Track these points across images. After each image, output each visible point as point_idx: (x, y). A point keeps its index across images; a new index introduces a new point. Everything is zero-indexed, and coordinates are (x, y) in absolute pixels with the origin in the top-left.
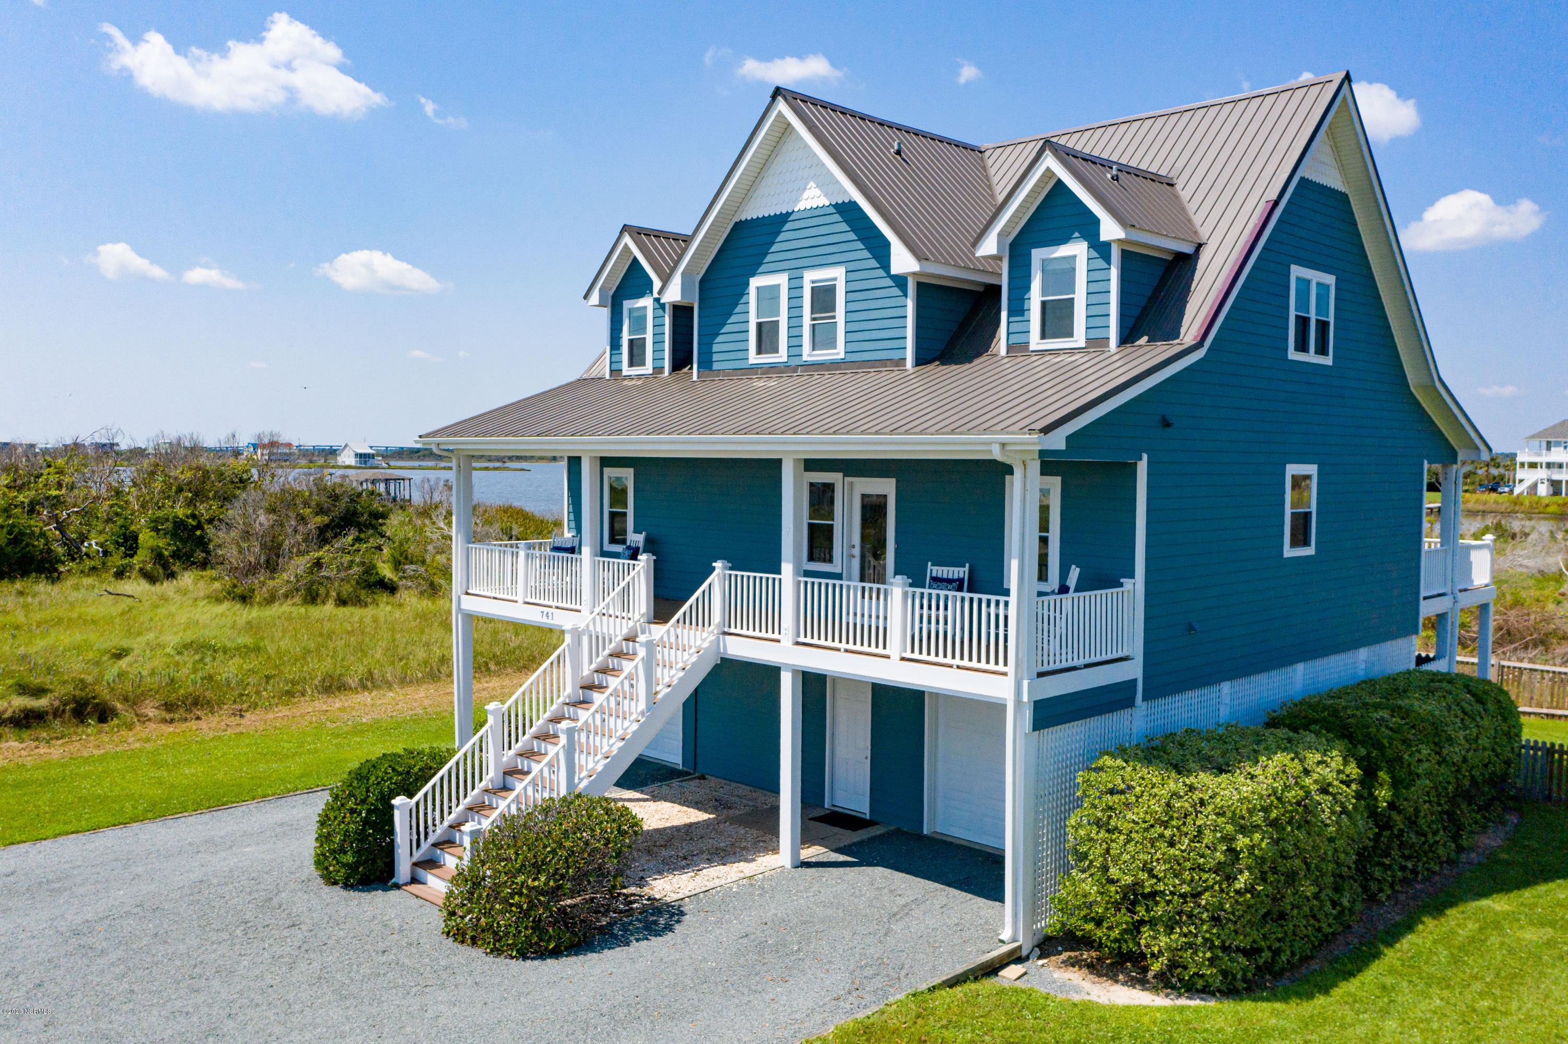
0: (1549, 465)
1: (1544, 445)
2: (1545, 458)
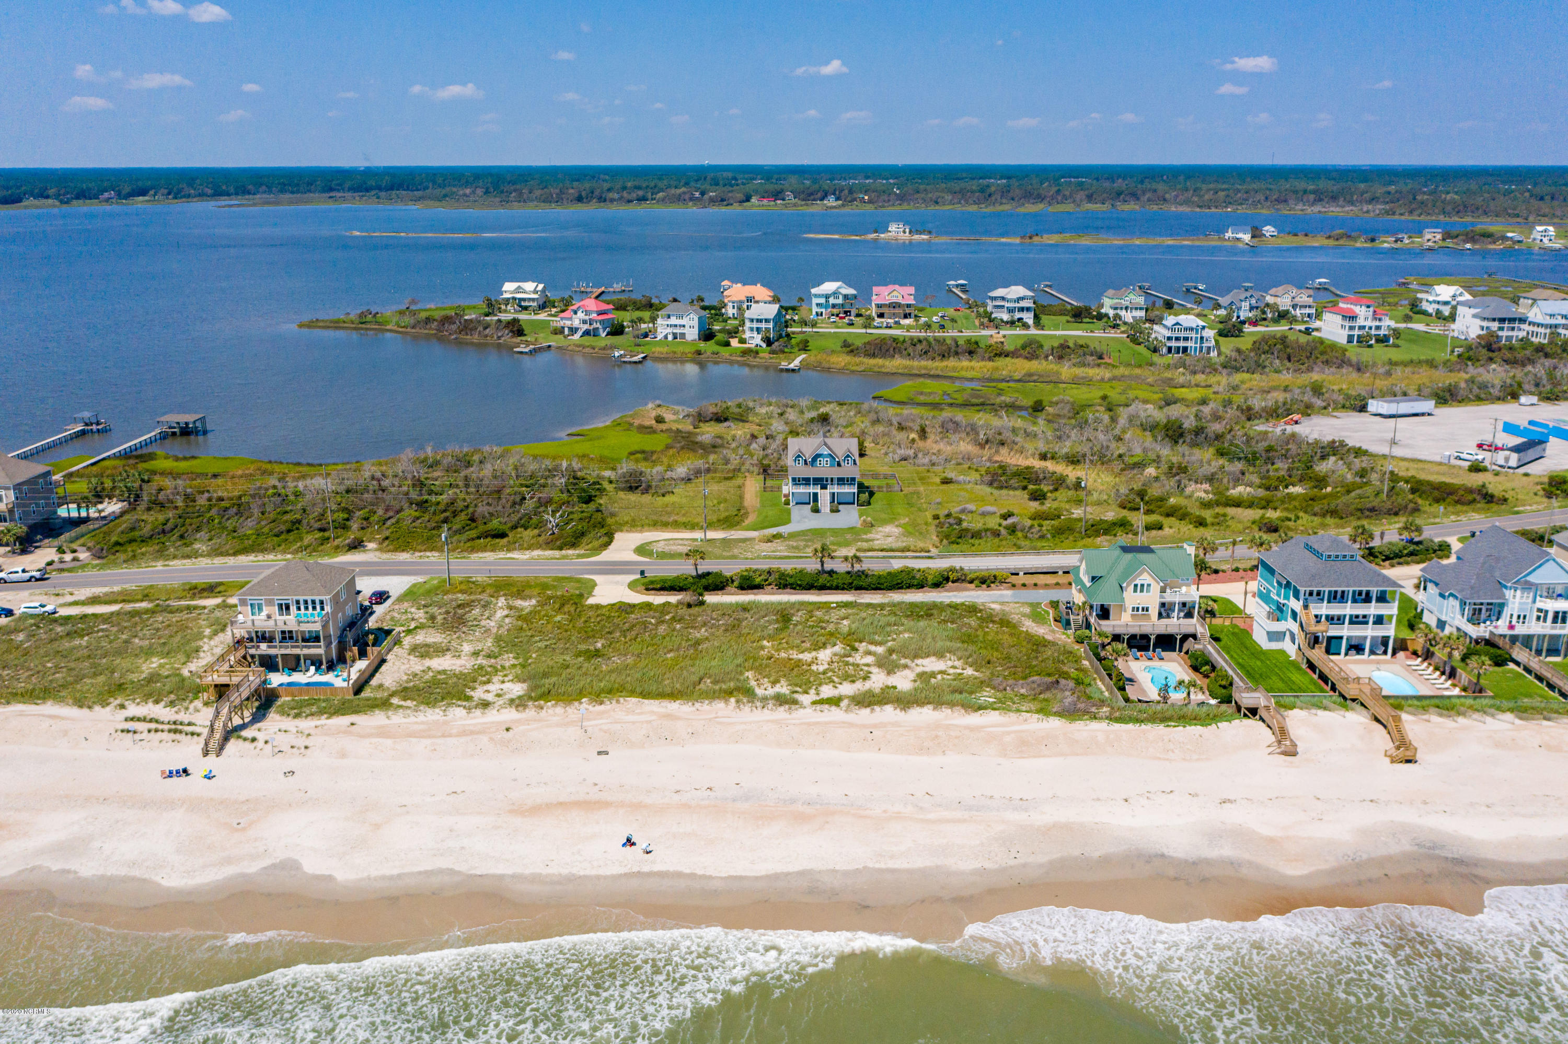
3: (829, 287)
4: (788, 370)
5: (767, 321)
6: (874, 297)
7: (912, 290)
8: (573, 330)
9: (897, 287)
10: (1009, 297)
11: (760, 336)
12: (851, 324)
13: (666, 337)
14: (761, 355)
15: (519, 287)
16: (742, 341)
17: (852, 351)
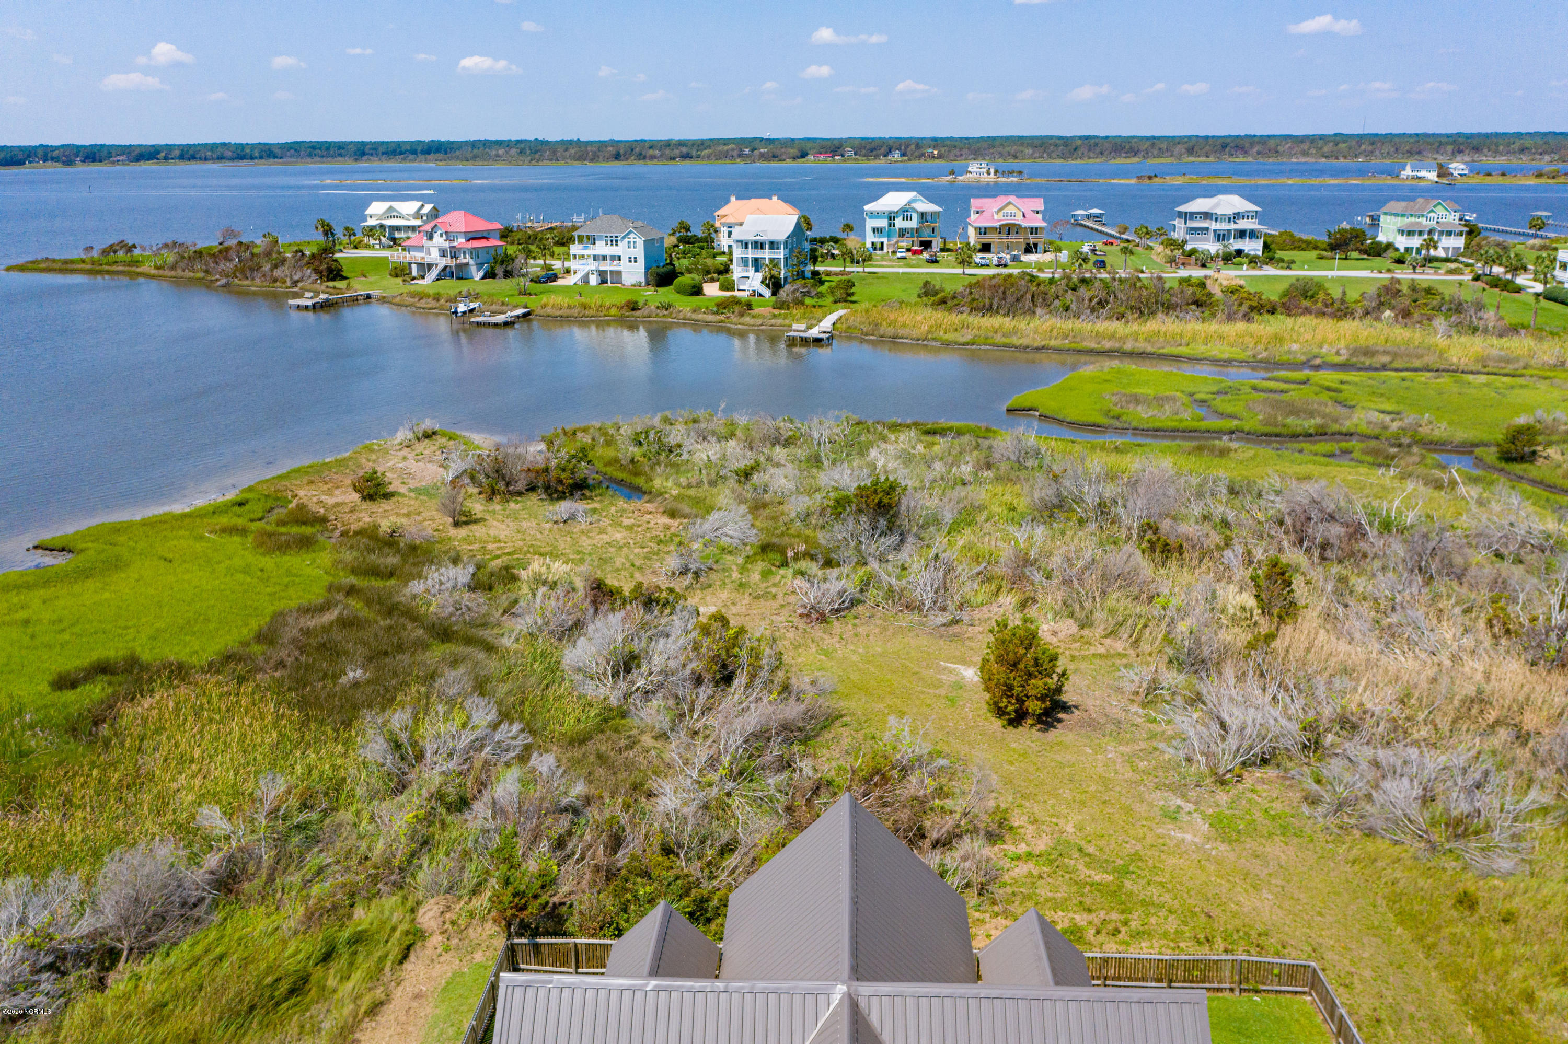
2: (592, 252)
3: (894, 200)
4: (805, 342)
5: (773, 245)
6: (973, 217)
7: (1039, 204)
8: (425, 268)
9: (1012, 199)
10: (1219, 211)
11: (759, 276)
12: (933, 261)
13: (585, 280)
14: (757, 310)
15: (391, 207)
16: (728, 286)
17: (943, 302)
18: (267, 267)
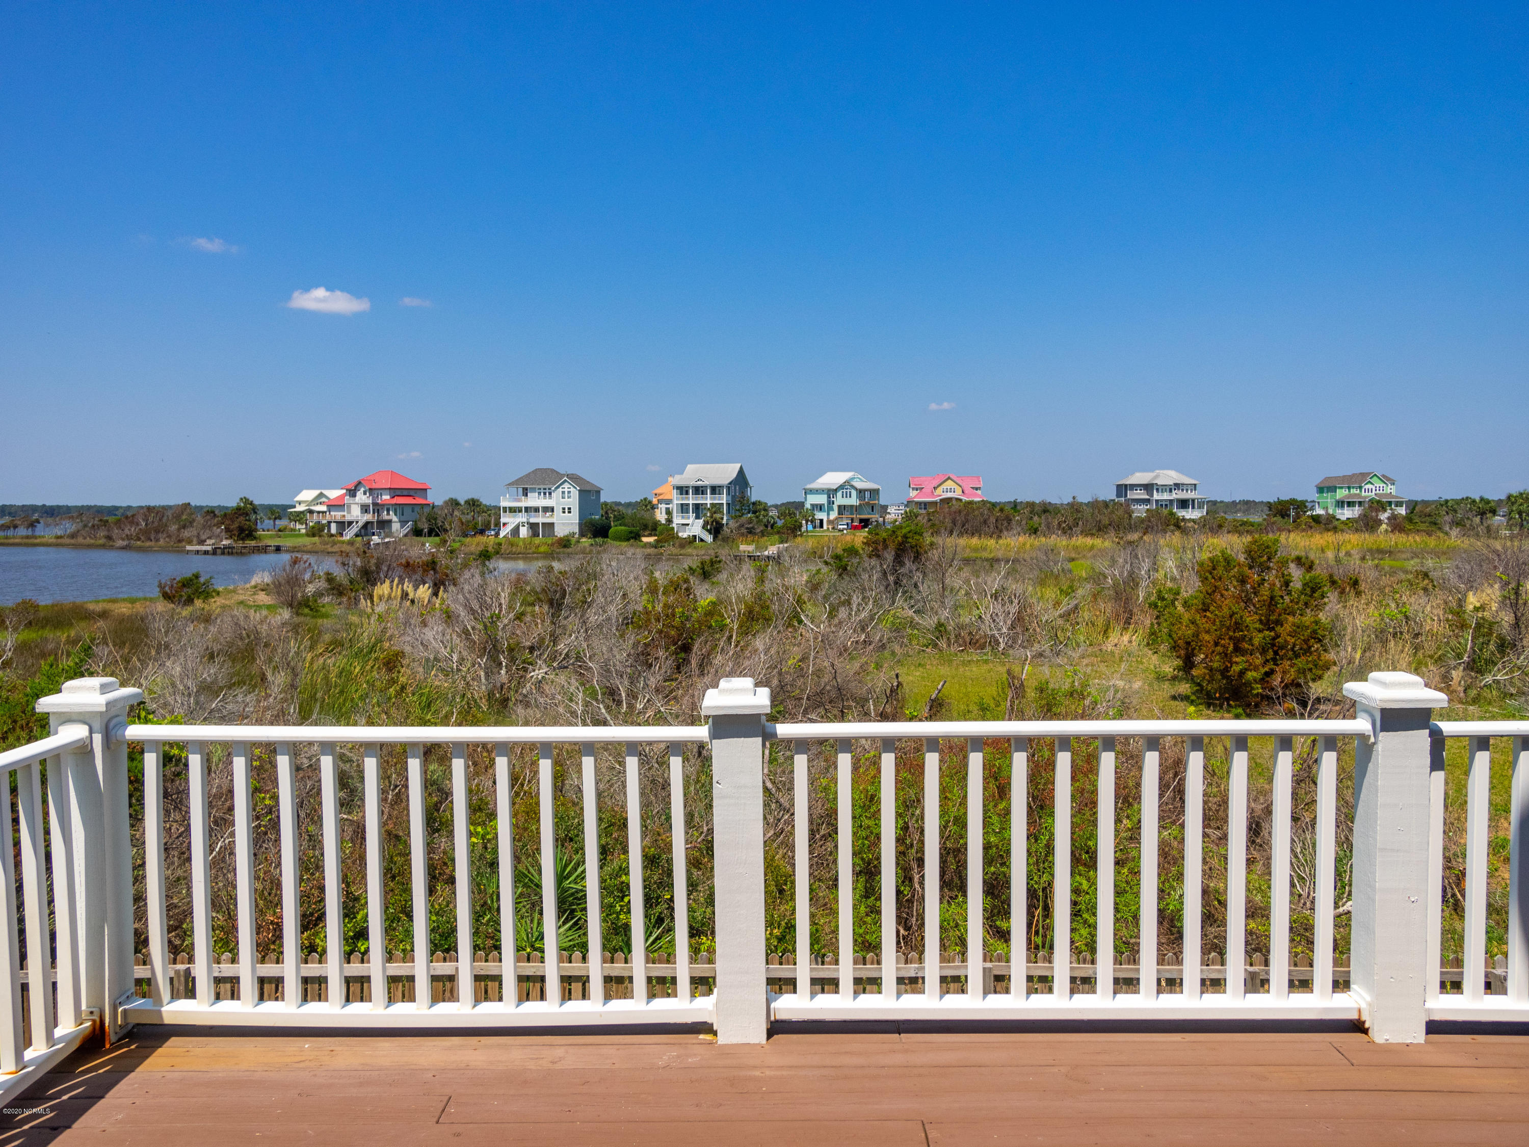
0: (527, 509)
1: (520, 490)
2: (523, 504)
3: (833, 478)
8: (345, 525)
9: (951, 476)
11: (701, 522)
13: (516, 532)
15: (321, 494)
18: (173, 528)
